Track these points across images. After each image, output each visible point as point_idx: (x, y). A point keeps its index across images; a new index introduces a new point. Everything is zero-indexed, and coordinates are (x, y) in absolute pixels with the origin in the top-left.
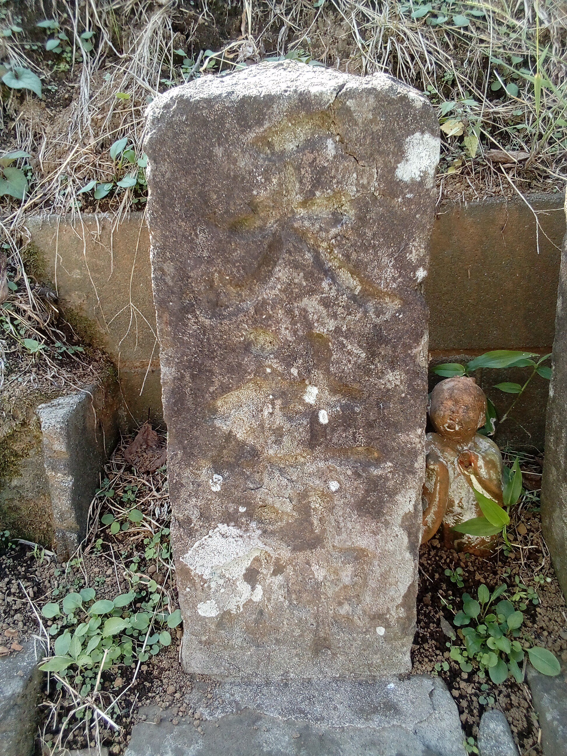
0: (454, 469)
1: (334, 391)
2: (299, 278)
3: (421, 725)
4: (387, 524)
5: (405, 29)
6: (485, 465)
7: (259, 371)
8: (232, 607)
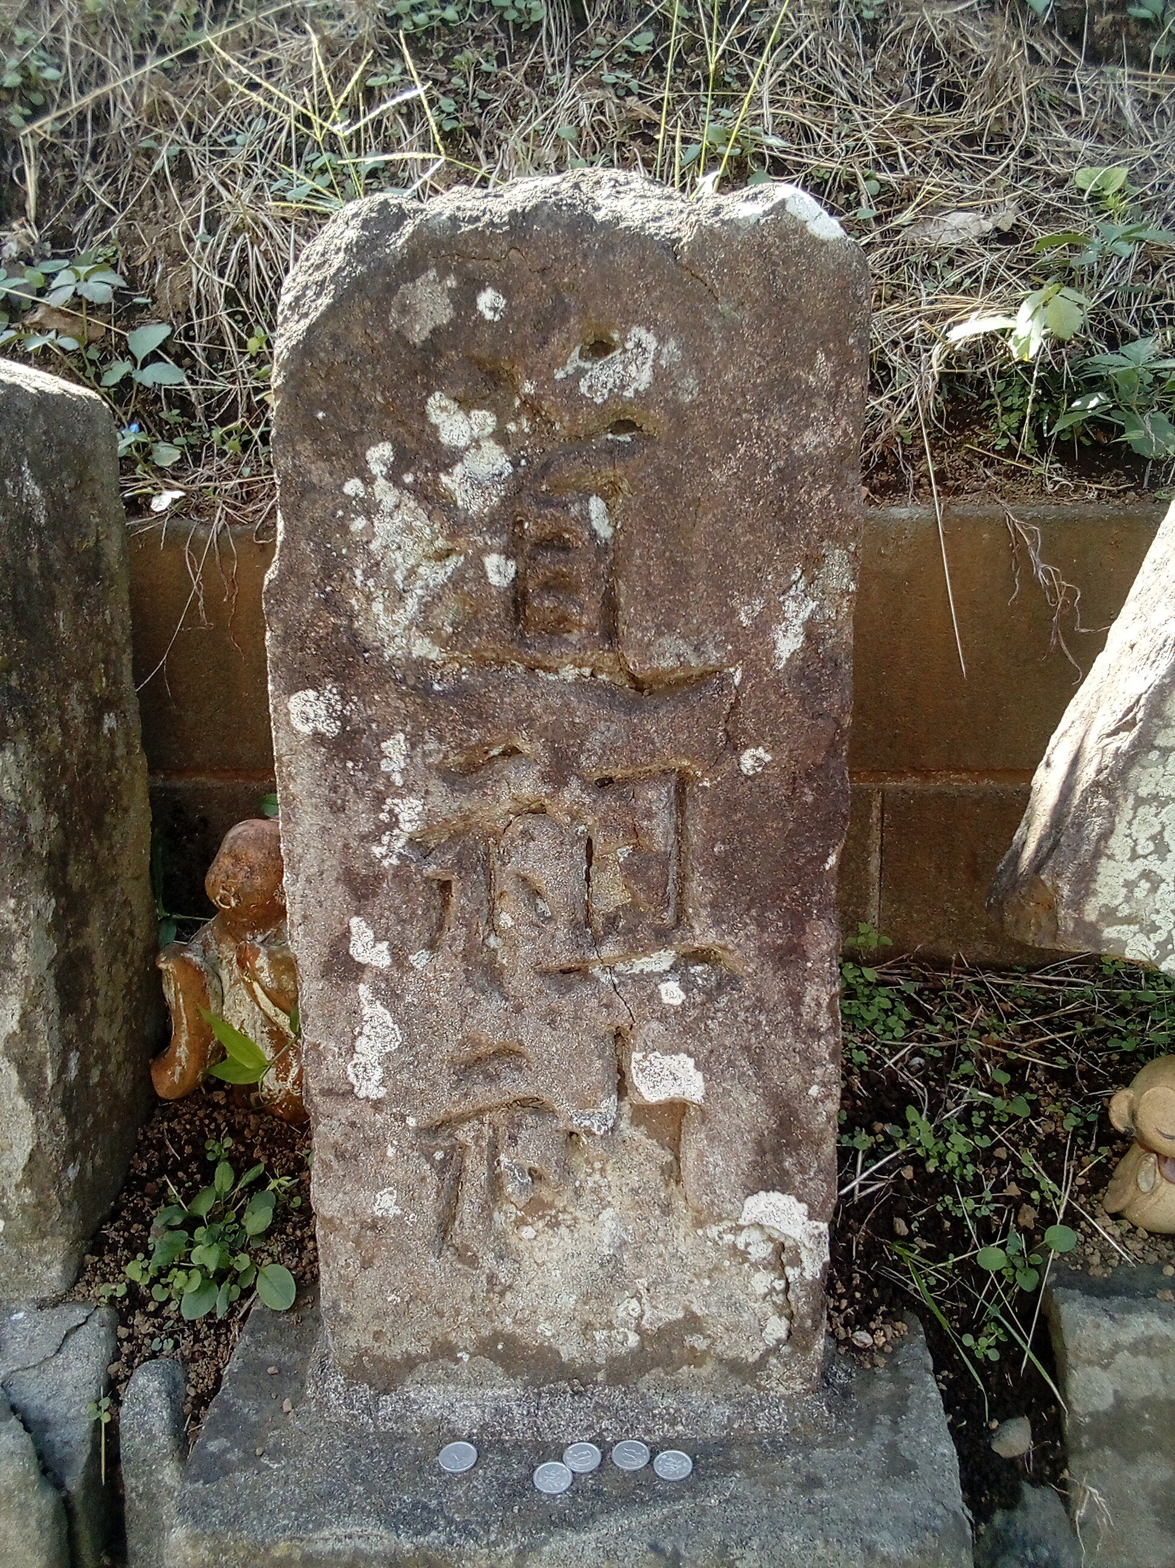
0: (231, 972)
3: (25, 1373)
5: (266, 220)
6: (271, 966)
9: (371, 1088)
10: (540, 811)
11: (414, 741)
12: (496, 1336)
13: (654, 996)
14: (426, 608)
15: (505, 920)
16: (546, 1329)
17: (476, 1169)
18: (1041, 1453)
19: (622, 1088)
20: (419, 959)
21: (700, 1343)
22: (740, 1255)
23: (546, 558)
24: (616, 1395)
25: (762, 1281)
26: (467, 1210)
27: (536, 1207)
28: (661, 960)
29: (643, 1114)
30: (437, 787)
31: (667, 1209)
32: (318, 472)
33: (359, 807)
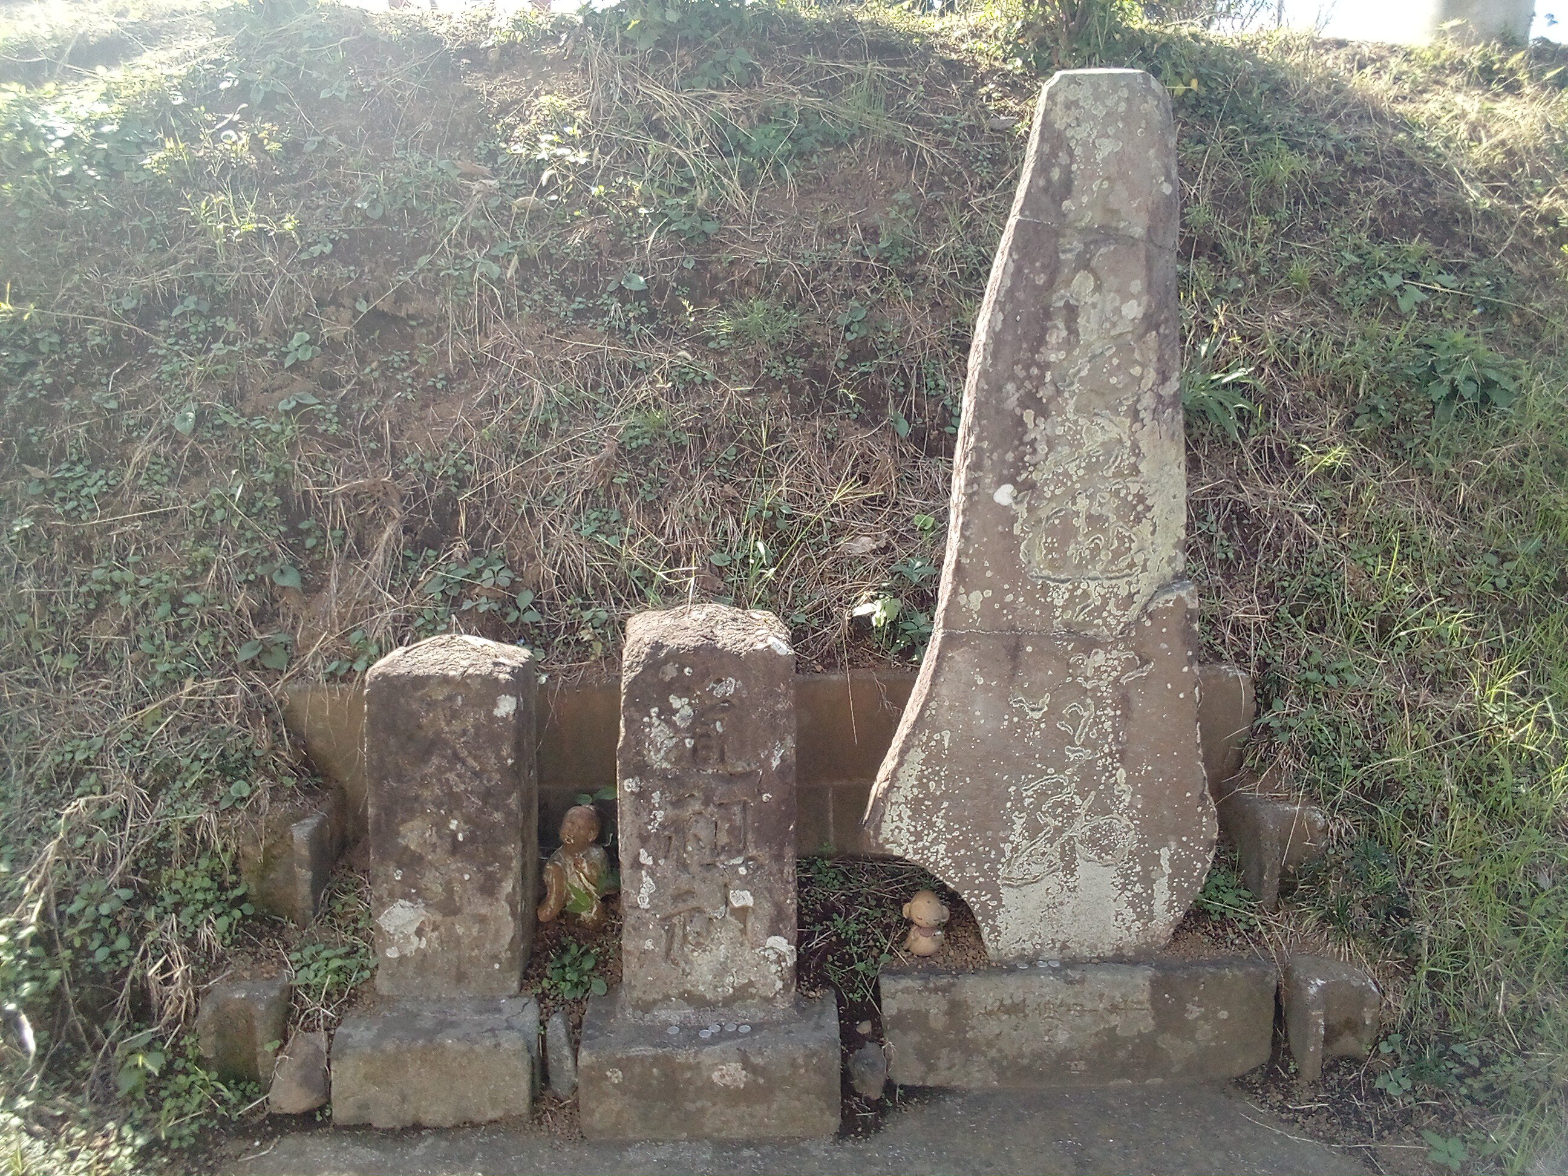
0: (571, 869)
1: (466, 822)
2: (445, 763)
4: (497, 900)
6: (588, 866)
7: (423, 812)
8: (407, 952)
9: (645, 905)
10: (700, 813)
11: (662, 793)
12: (685, 991)
13: (737, 872)
14: (667, 753)
15: (690, 848)
16: (702, 988)
17: (678, 931)
18: (874, 1031)
19: (727, 903)
20: (661, 862)
21: (754, 991)
22: (766, 959)
23: (703, 739)
24: (725, 1011)
25: (774, 968)
26: (676, 946)
27: (698, 944)
28: (739, 860)
29: (735, 912)
30: (669, 807)
31: (742, 945)
32: (636, 716)
33: (644, 814)
